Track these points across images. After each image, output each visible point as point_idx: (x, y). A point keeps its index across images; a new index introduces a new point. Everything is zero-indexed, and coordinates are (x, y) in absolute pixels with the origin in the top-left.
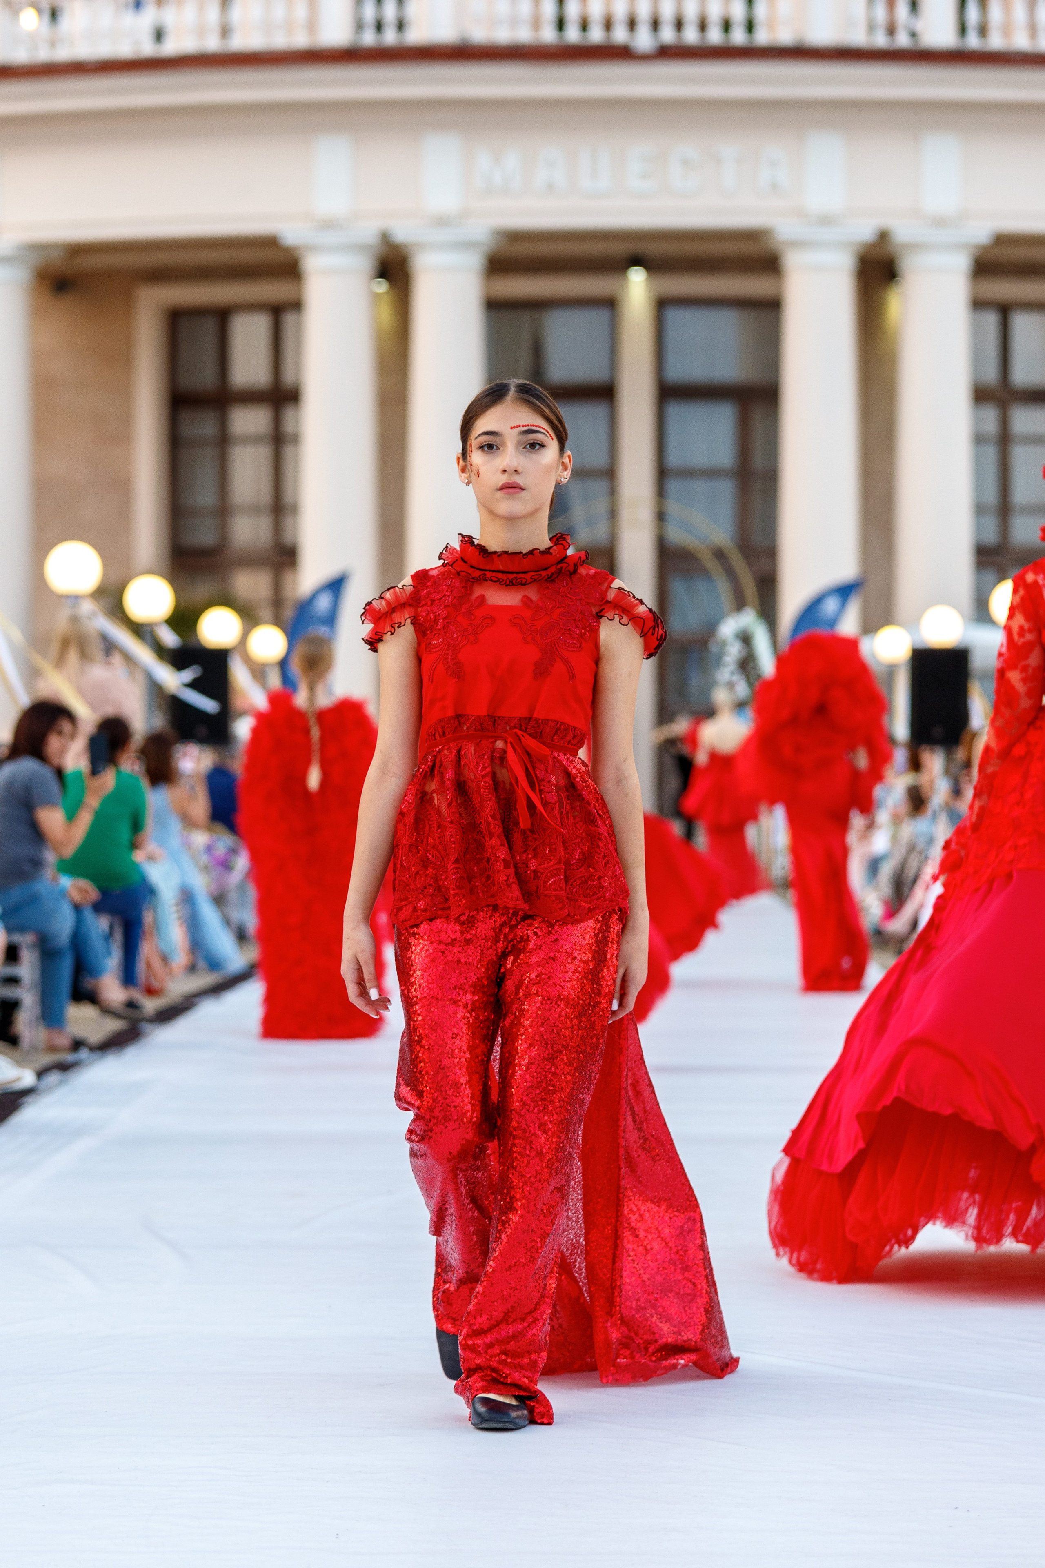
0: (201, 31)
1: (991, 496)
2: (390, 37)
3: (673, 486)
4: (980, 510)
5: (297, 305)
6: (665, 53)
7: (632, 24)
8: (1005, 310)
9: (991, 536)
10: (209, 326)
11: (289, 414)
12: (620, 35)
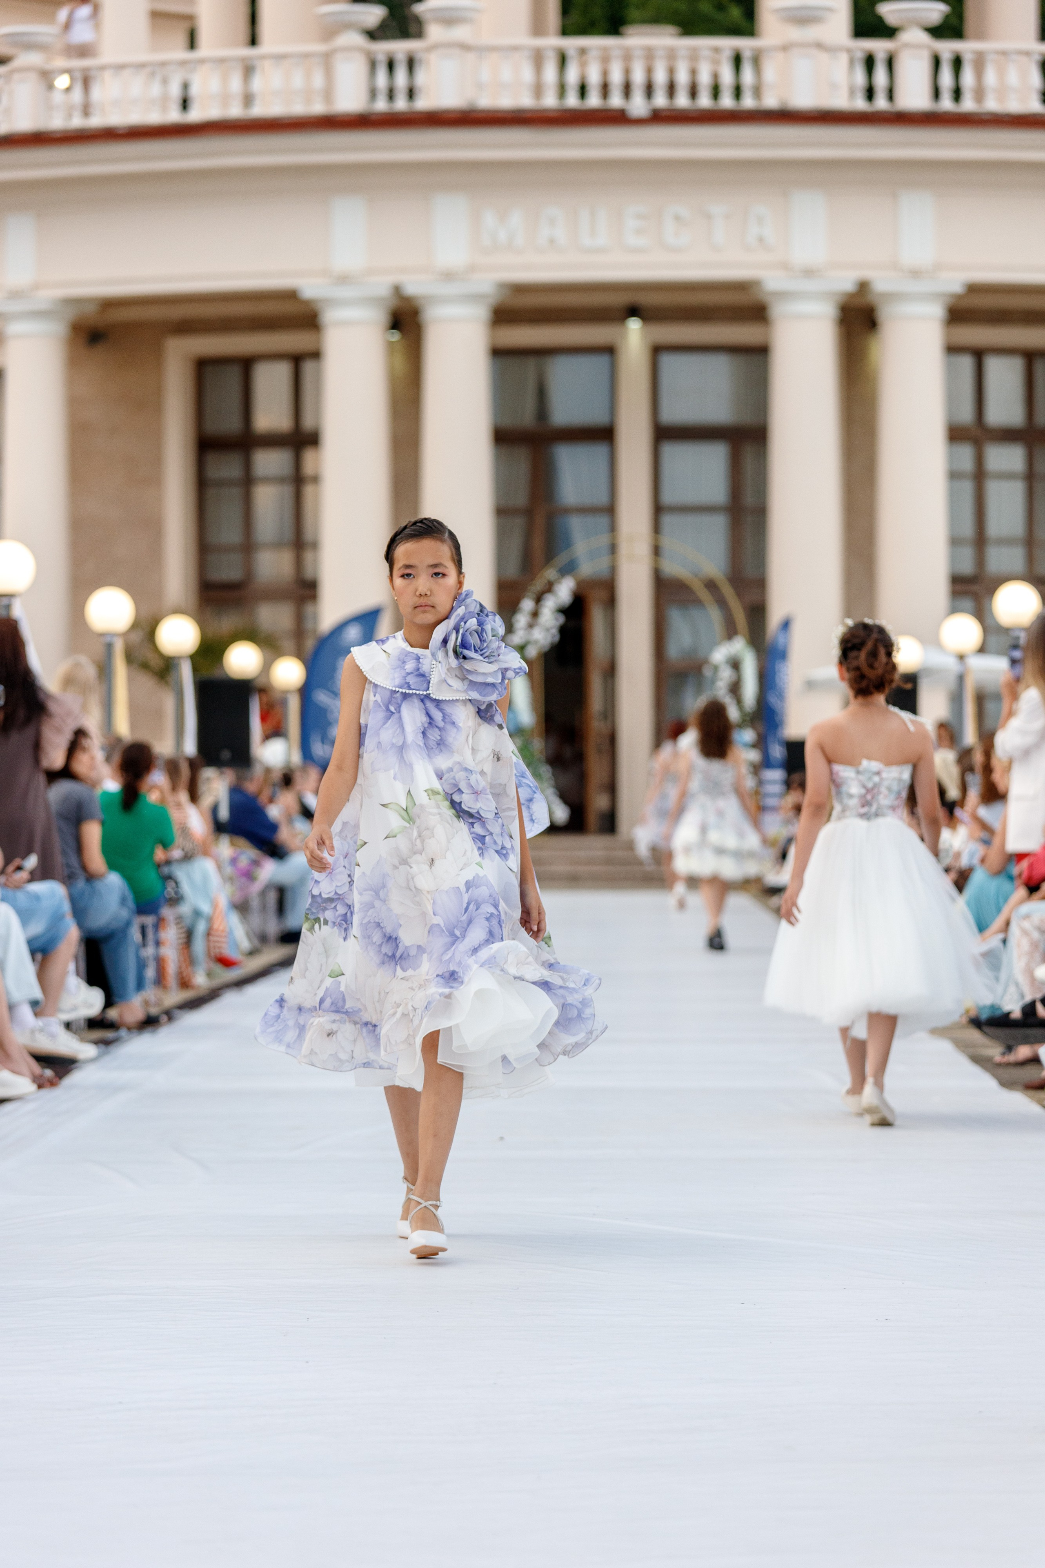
0: (225, 98)
1: (968, 529)
2: (401, 104)
3: (667, 520)
4: (955, 542)
5: (316, 355)
6: (658, 117)
7: (627, 90)
8: (979, 355)
9: (967, 567)
10: (234, 375)
11: (309, 456)
12: (616, 101)
